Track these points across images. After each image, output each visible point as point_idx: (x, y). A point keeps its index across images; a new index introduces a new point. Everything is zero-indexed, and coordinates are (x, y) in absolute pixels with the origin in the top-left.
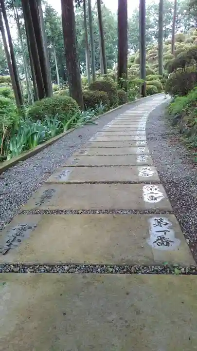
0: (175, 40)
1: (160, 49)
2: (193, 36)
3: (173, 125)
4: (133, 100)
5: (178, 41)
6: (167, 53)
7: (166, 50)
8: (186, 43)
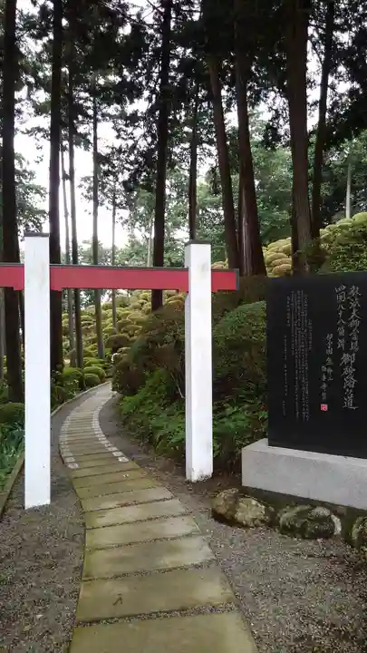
0: (116, 304)
1: (98, 315)
2: (141, 301)
3: (124, 424)
4: (72, 397)
5: (121, 306)
6: (108, 324)
7: (106, 317)
8: (131, 309)
